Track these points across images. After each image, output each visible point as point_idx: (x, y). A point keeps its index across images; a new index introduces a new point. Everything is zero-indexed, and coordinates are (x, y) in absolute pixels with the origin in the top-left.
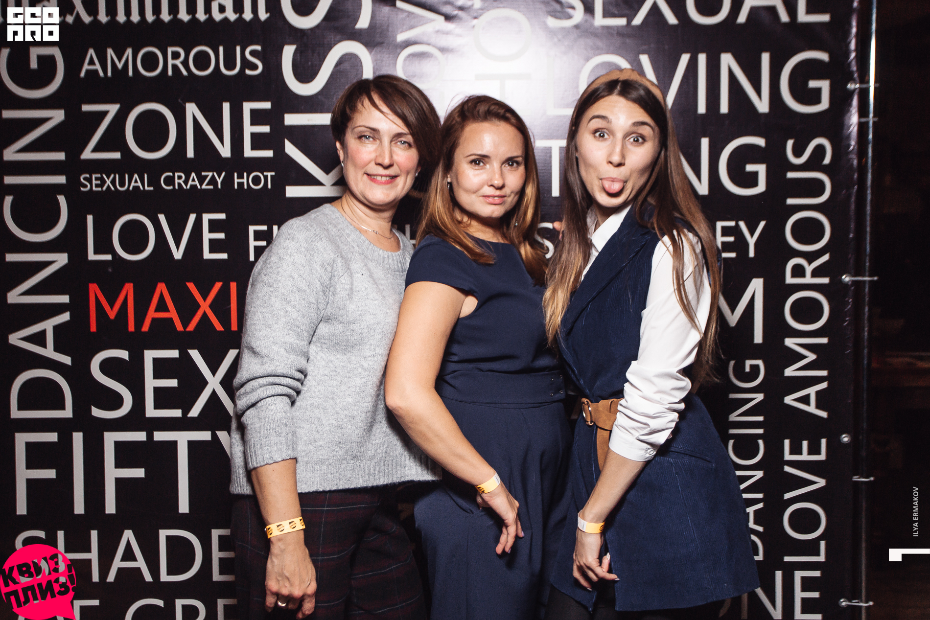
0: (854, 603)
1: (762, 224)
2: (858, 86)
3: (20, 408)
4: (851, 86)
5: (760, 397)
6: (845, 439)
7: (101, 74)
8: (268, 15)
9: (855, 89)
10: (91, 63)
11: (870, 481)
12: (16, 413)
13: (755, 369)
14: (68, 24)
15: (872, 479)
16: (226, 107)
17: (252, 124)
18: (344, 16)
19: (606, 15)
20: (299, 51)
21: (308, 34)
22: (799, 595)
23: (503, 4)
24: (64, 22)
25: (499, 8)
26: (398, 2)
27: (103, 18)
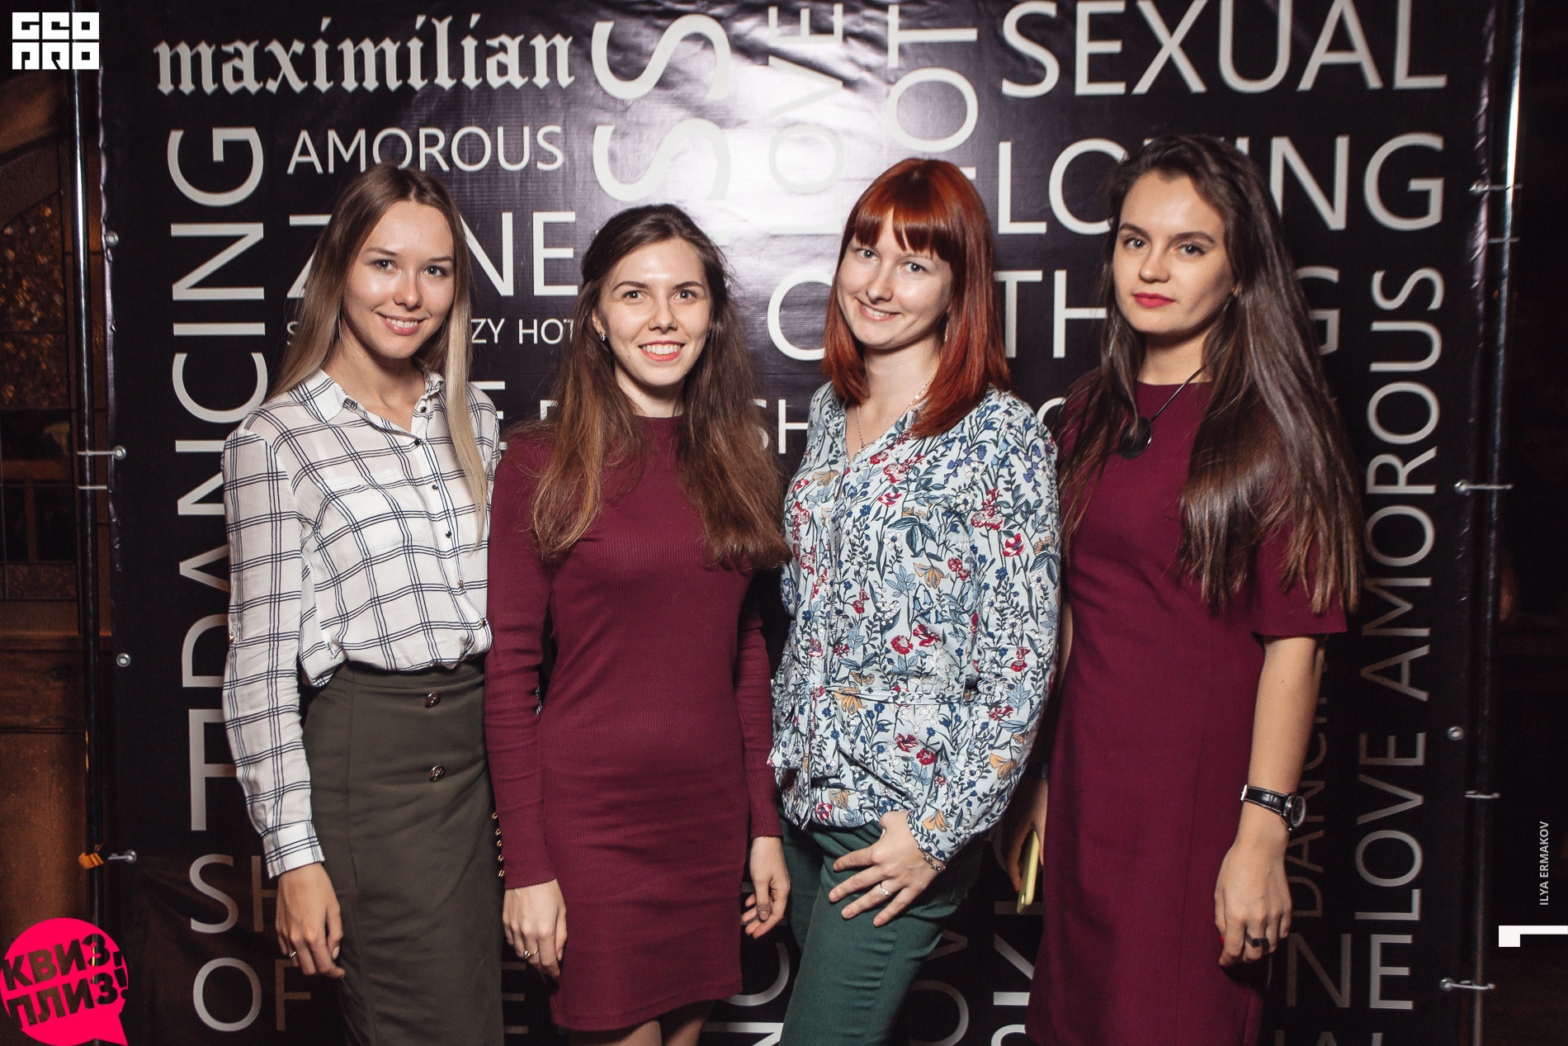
0: (1464, 985)
2: (1487, 188)
3: (195, 671)
4: (1476, 188)
6: (1456, 733)
7: (319, 170)
8: (572, 79)
9: (1483, 193)
10: (303, 153)
11: (1494, 799)
12: (190, 680)
14: (269, 93)
15: (1496, 795)
16: (507, 219)
17: (546, 246)
18: (688, 80)
19: (1093, 78)
20: (620, 134)
21: (633, 108)
22: (1378, 971)
23: (932, 60)
24: (263, 91)
25: (927, 67)
26: (772, 59)
27: (322, 83)
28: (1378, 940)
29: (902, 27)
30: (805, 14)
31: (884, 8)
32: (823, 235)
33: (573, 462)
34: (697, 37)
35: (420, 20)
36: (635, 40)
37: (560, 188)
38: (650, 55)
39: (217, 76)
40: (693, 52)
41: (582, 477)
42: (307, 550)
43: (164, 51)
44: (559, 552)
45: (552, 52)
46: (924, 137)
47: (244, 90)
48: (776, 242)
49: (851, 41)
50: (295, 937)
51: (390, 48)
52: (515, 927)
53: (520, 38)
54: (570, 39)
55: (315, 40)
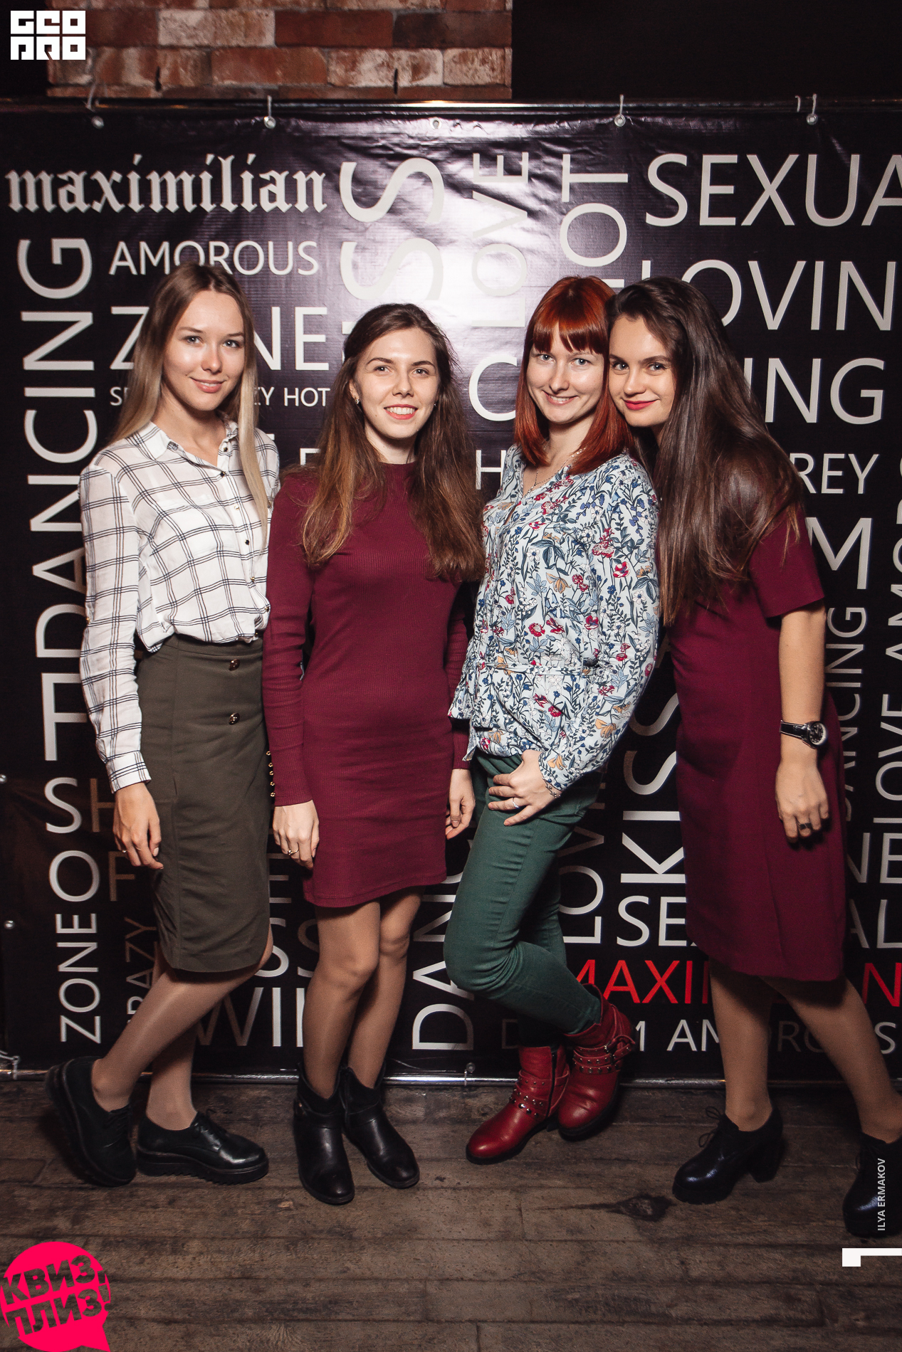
1: (875, 457)
3: (48, 646)
5: (859, 648)
7: (134, 272)
8: (325, 205)
10: (122, 259)
12: (42, 652)
13: (857, 617)
14: (95, 212)
16: (276, 312)
17: (305, 333)
18: (412, 208)
19: (712, 214)
20: (360, 249)
21: (370, 230)
22: (887, 857)
23: (594, 198)
24: (91, 210)
25: (591, 202)
26: (475, 194)
27: (136, 205)
28: (888, 837)
29: (572, 171)
30: (500, 159)
31: (559, 156)
32: (511, 328)
33: (332, 495)
34: (420, 175)
35: (210, 158)
36: (373, 177)
37: (316, 290)
38: (383, 188)
39: (55, 199)
40: (415, 187)
41: (339, 506)
42: (144, 555)
43: (13, 177)
44: (320, 562)
45: (310, 185)
46: (586, 256)
47: (76, 210)
48: (476, 333)
49: (533, 180)
50: (125, 839)
51: (187, 179)
52: (282, 833)
53: (286, 173)
54: (324, 175)
55: (129, 172)
